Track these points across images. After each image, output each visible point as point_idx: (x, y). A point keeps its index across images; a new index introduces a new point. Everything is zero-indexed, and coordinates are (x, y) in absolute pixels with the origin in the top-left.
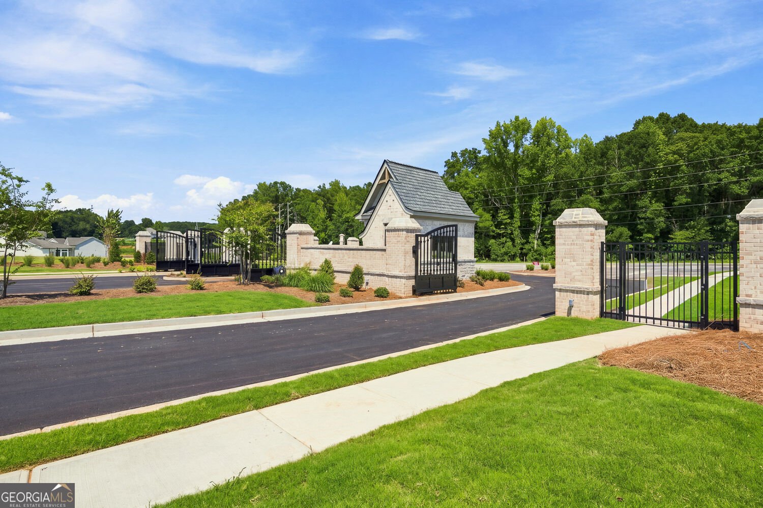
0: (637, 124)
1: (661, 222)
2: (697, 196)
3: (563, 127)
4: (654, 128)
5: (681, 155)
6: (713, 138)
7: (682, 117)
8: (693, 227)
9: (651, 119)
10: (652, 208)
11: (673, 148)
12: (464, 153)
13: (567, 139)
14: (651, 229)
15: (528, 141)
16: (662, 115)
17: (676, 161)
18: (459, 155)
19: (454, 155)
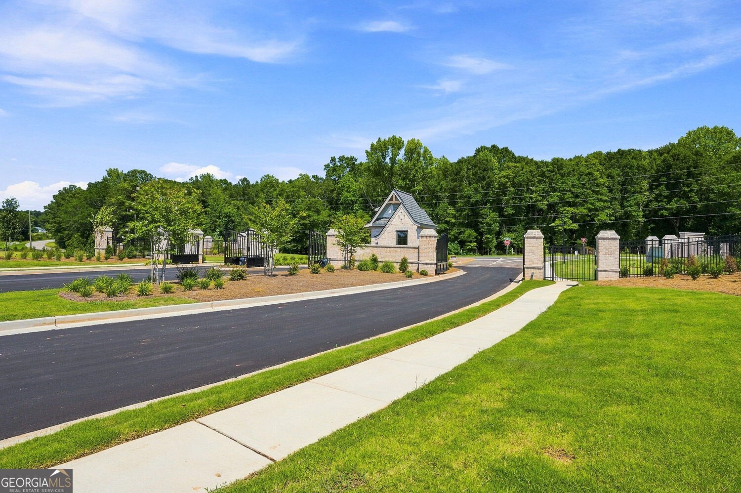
0: (478, 151)
1: (496, 227)
2: (518, 210)
3: (428, 148)
4: (490, 156)
5: (509, 179)
6: (527, 169)
7: (506, 149)
8: (515, 231)
9: (487, 148)
10: (491, 217)
11: (504, 173)
12: (341, 159)
13: (431, 158)
14: (490, 231)
15: (401, 155)
16: (494, 146)
17: (507, 183)
18: (337, 160)
19: (333, 159)
